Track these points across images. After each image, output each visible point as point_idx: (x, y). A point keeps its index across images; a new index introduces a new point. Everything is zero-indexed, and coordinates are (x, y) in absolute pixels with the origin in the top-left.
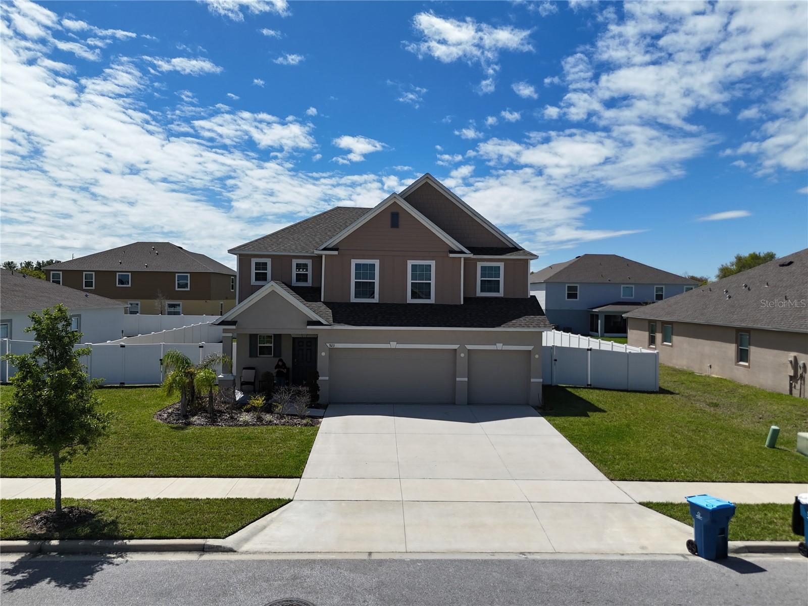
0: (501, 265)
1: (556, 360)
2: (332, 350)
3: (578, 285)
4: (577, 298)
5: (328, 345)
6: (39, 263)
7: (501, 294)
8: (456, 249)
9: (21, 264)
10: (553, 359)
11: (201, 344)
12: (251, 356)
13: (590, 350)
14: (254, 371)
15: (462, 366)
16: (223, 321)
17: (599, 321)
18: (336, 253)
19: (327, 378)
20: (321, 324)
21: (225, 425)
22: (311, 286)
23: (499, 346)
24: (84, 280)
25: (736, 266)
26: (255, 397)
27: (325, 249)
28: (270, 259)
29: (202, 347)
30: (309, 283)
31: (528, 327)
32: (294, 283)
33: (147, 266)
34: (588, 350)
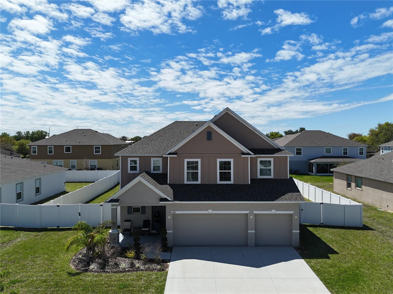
0: (272, 160)
1: (302, 210)
2: (174, 215)
3: (302, 148)
4: (301, 155)
5: (172, 212)
6: (33, 132)
7: (272, 177)
8: (245, 152)
9: (24, 133)
10: (301, 209)
11: (101, 204)
12: (128, 213)
13: (322, 203)
14: (130, 222)
15: (251, 223)
16: (111, 200)
17: (314, 168)
18: (176, 156)
19: (172, 232)
20: (168, 201)
21: (111, 271)
22: (162, 173)
23: (273, 212)
24: (48, 150)
25: (378, 129)
26: (129, 251)
27: (169, 154)
28: (139, 158)
29: (102, 205)
30: (161, 172)
31: (291, 200)
32: (152, 171)
33: (79, 142)
34: (321, 203)
